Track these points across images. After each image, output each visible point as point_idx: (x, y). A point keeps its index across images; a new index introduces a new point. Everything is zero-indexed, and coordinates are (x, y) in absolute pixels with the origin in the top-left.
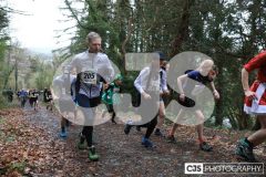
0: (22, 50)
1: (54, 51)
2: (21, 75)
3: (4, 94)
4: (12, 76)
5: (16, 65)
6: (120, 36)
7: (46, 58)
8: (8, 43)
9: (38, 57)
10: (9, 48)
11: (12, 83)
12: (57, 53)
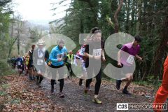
0: (23, 23)
1: (50, 23)
2: (23, 45)
3: (9, 62)
4: (15, 46)
5: (18, 36)
6: (112, 6)
7: (43, 29)
8: (11, 16)
9: (36, 28)
10: (13, 21)
11: (15, 52)
12: (53, 24)
